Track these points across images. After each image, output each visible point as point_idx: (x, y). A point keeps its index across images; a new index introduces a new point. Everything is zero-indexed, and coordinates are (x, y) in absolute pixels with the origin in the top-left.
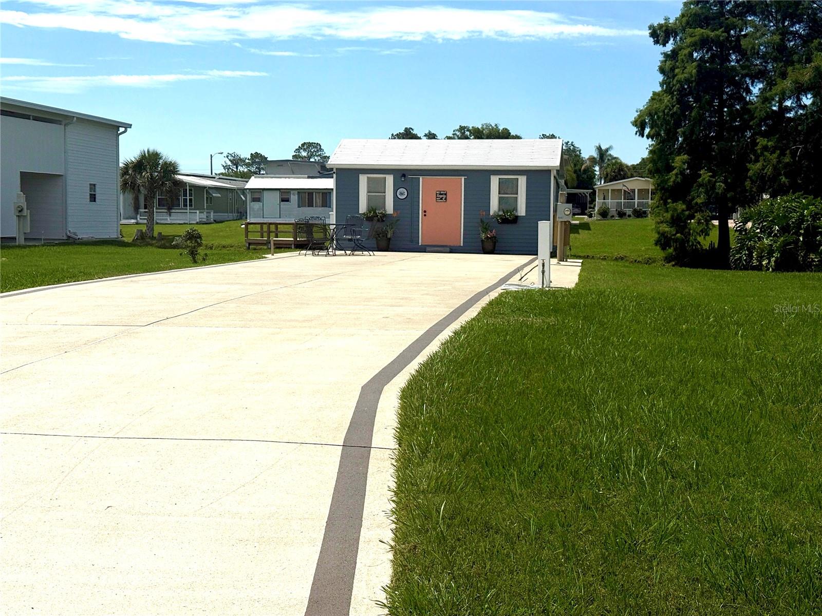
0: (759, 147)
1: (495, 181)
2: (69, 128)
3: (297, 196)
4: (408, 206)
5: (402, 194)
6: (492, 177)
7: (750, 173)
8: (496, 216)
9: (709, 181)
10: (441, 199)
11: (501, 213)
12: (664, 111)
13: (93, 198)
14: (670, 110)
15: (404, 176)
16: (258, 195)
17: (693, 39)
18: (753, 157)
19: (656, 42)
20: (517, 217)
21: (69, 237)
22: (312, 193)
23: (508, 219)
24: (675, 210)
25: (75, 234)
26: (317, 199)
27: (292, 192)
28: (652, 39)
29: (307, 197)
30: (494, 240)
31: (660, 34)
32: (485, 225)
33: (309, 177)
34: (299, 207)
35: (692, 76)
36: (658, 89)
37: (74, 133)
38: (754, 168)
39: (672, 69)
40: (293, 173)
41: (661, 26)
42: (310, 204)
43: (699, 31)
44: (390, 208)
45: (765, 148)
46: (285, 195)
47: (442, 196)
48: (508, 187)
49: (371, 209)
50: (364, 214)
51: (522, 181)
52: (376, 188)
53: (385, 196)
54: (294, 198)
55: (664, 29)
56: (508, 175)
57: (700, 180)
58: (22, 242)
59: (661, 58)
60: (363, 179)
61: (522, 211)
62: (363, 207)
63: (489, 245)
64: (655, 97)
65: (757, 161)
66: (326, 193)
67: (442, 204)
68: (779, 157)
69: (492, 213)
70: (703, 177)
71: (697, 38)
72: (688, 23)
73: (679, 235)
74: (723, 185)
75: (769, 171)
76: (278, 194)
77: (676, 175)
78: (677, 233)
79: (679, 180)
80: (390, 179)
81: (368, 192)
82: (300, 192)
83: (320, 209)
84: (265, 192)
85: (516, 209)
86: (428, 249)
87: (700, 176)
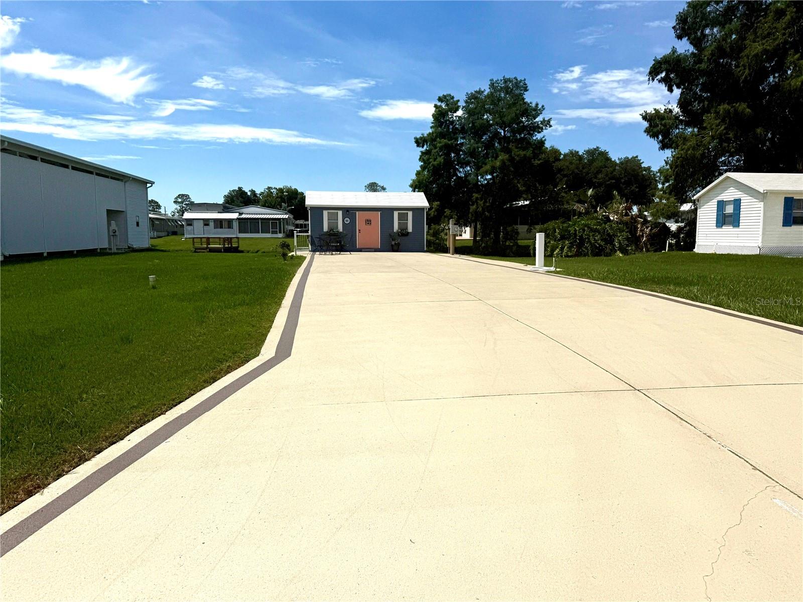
0: (474, 197)
1: (396, 214)
2: (127, 184)
4: (351, 227)
5: (347, 221)
6: (395, 212)
7: (471, 211)
8: (398, 232)
9: (450, 215)
10: (368, 223)
11: (400, 231)
12: (426, 180)
13: (138, 224)
14: (428, 179)
15: (348, 211)
16: (190, 222)
17: (440, 145)
18: (471, 203)
19: (418, 146)
20: (408, 233)
21: (129, 247)
22: (222, 221)
23: (403, 233)
24: (435, 229)
25: (132, 245)
26: (225, 224)
27: (210, 220)
28: (416, 145)
29: (219, 223)
30: (398, 245)
31: (419, 142)
32: (392, 236)
33: (219, 212)
34: (215, 228)
35: (441, 163)
36: (419, 169)
37: (130, 186)
38: (473, 208)
39: (428, 159)
40: (208, 210)
41: (421, 138)
42: (221, 227)
43: (444, 141)
44: (340, 228)
45: (477, 198)
46: (206, 222)
47: (368, 222)
48: (403, 217)
49: (331, 229)
50: (327, 232)
51: (410, 214)
52: (333, 218)
53: (337, 222)
54: (212, 224)
55: (423, 139)
56: (403, 211)
57: (445, 214)
58: (116, 251)
59: (420, 154)
60: (325, 213)
61: (410, 229)
62: (326, 228)
63: (395, 248)
64: (418, 174)
65: (473, 205)
66: (230, 221)
67: (368, 226)
68: (484, 203)
69: (395, 231)
70: (447, 212)
71: (443, 144)
72: (436, 137)
73: (437, 241)
74: (456, 217)
75: (480, 209)
76: (202, 221)
77: (434, 211)
78: (437, 240)
79: (436, 214)
80: (340, 213)
81: (328, 220)
82: (215, 220)
83: (227, 230)
84: (194, 220)
85: (407, 228)
86: (363, 250)
87: (445, 212)
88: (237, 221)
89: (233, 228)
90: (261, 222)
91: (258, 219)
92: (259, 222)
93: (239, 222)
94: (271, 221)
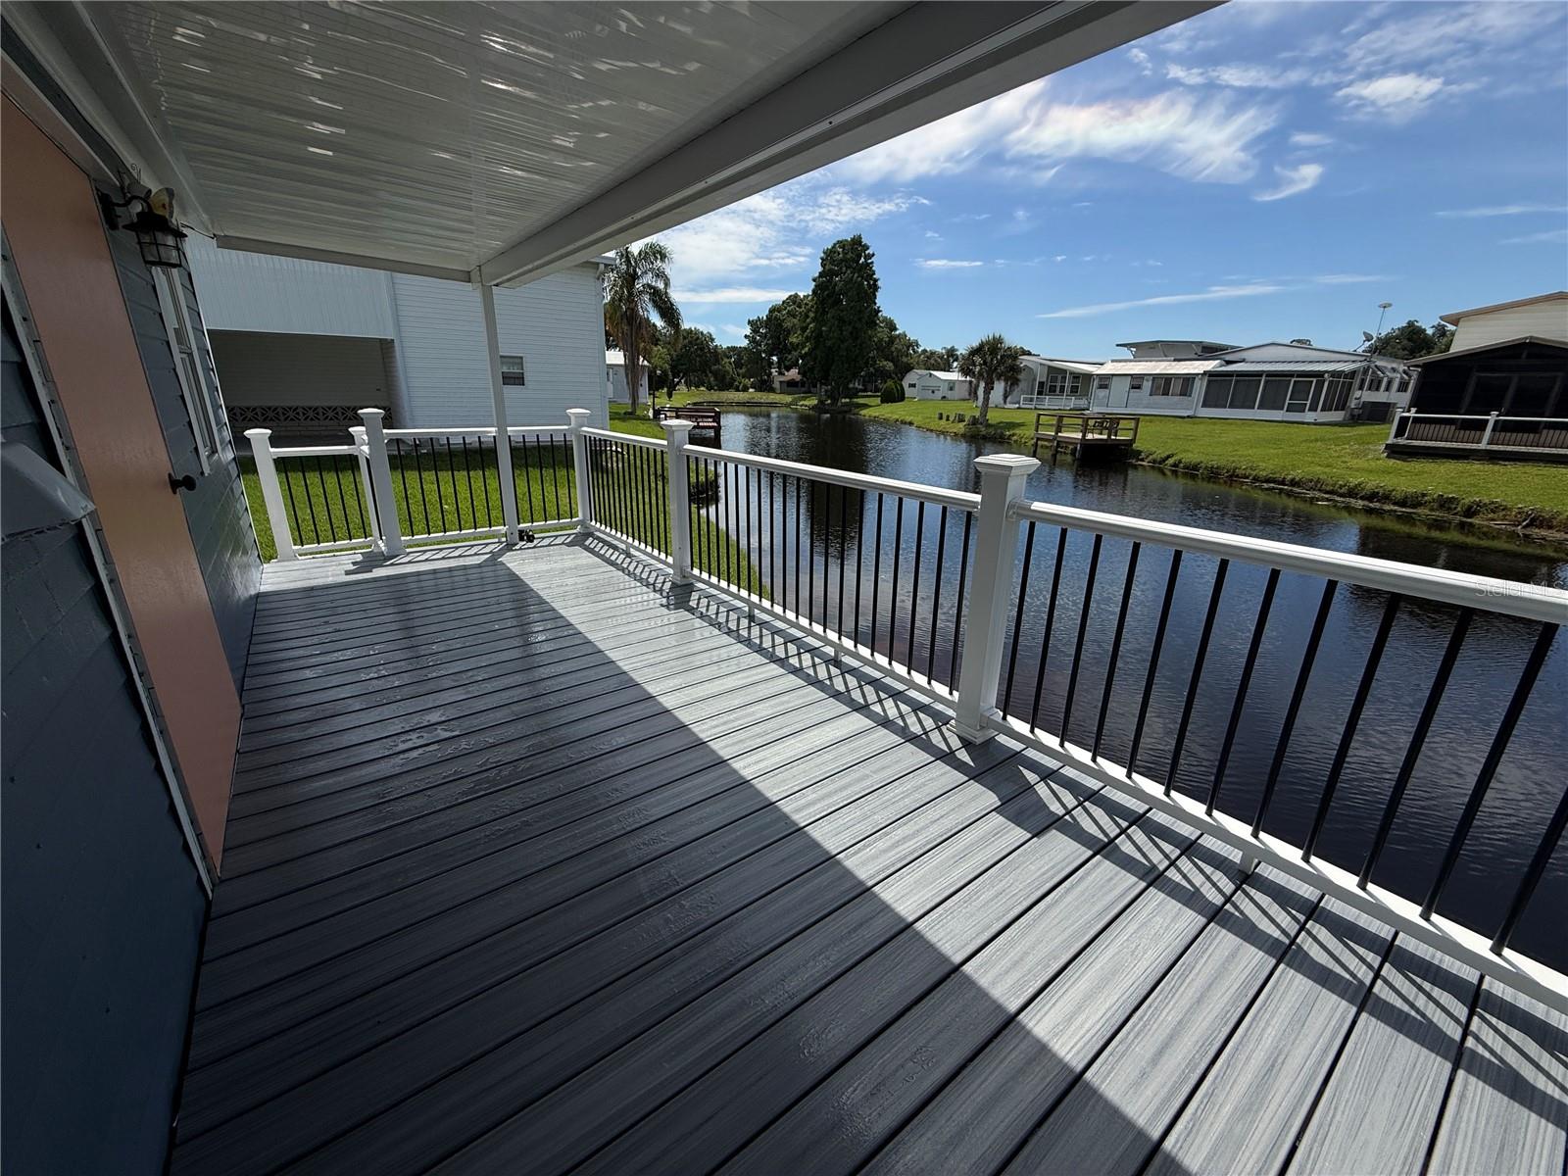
3: (1150, 383)
13: (514, 379)
16: (1105, 381)
22: (1171, 379)
26: (1175, 386)
27: (1145, 378)
29: (1164, 384)
33: (1175, 360)
34: (1151, 395)
42: (1166, 393)
46: (1136, 382)
54: (1147, 385)
66: (1188, 379)
76: (1129, 380)
82: (1155, 377)
83: (1177, 398)
84: (1115, 378)
88: (1206, 378)
89: (1190, 396)
90: (1266, 382)
91: (1259, 374)
92: (1260, 381)
93: (1209, 381)
94: (1293, 380)
